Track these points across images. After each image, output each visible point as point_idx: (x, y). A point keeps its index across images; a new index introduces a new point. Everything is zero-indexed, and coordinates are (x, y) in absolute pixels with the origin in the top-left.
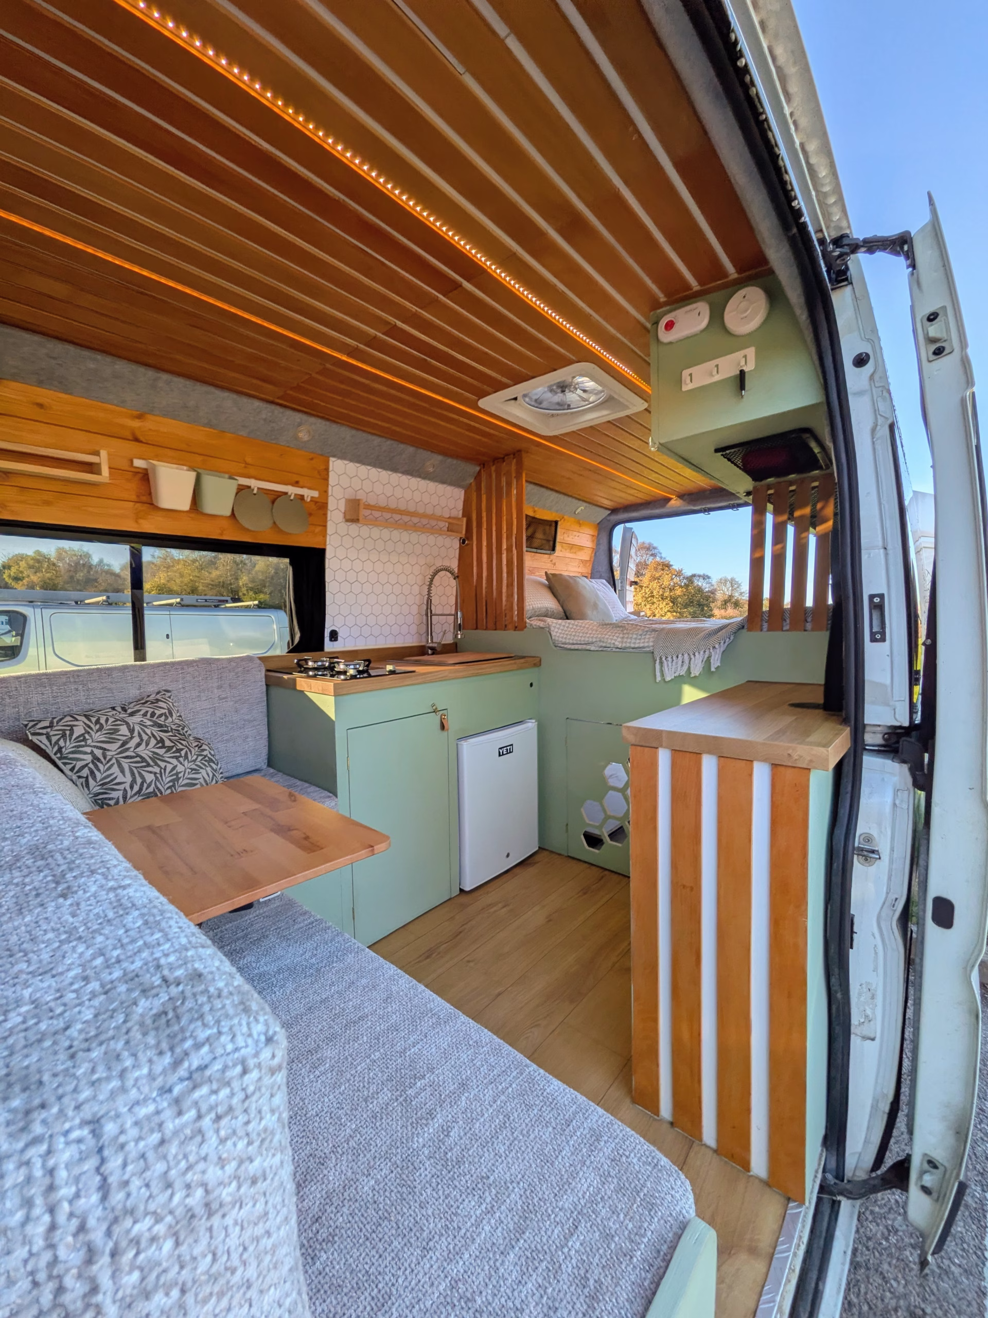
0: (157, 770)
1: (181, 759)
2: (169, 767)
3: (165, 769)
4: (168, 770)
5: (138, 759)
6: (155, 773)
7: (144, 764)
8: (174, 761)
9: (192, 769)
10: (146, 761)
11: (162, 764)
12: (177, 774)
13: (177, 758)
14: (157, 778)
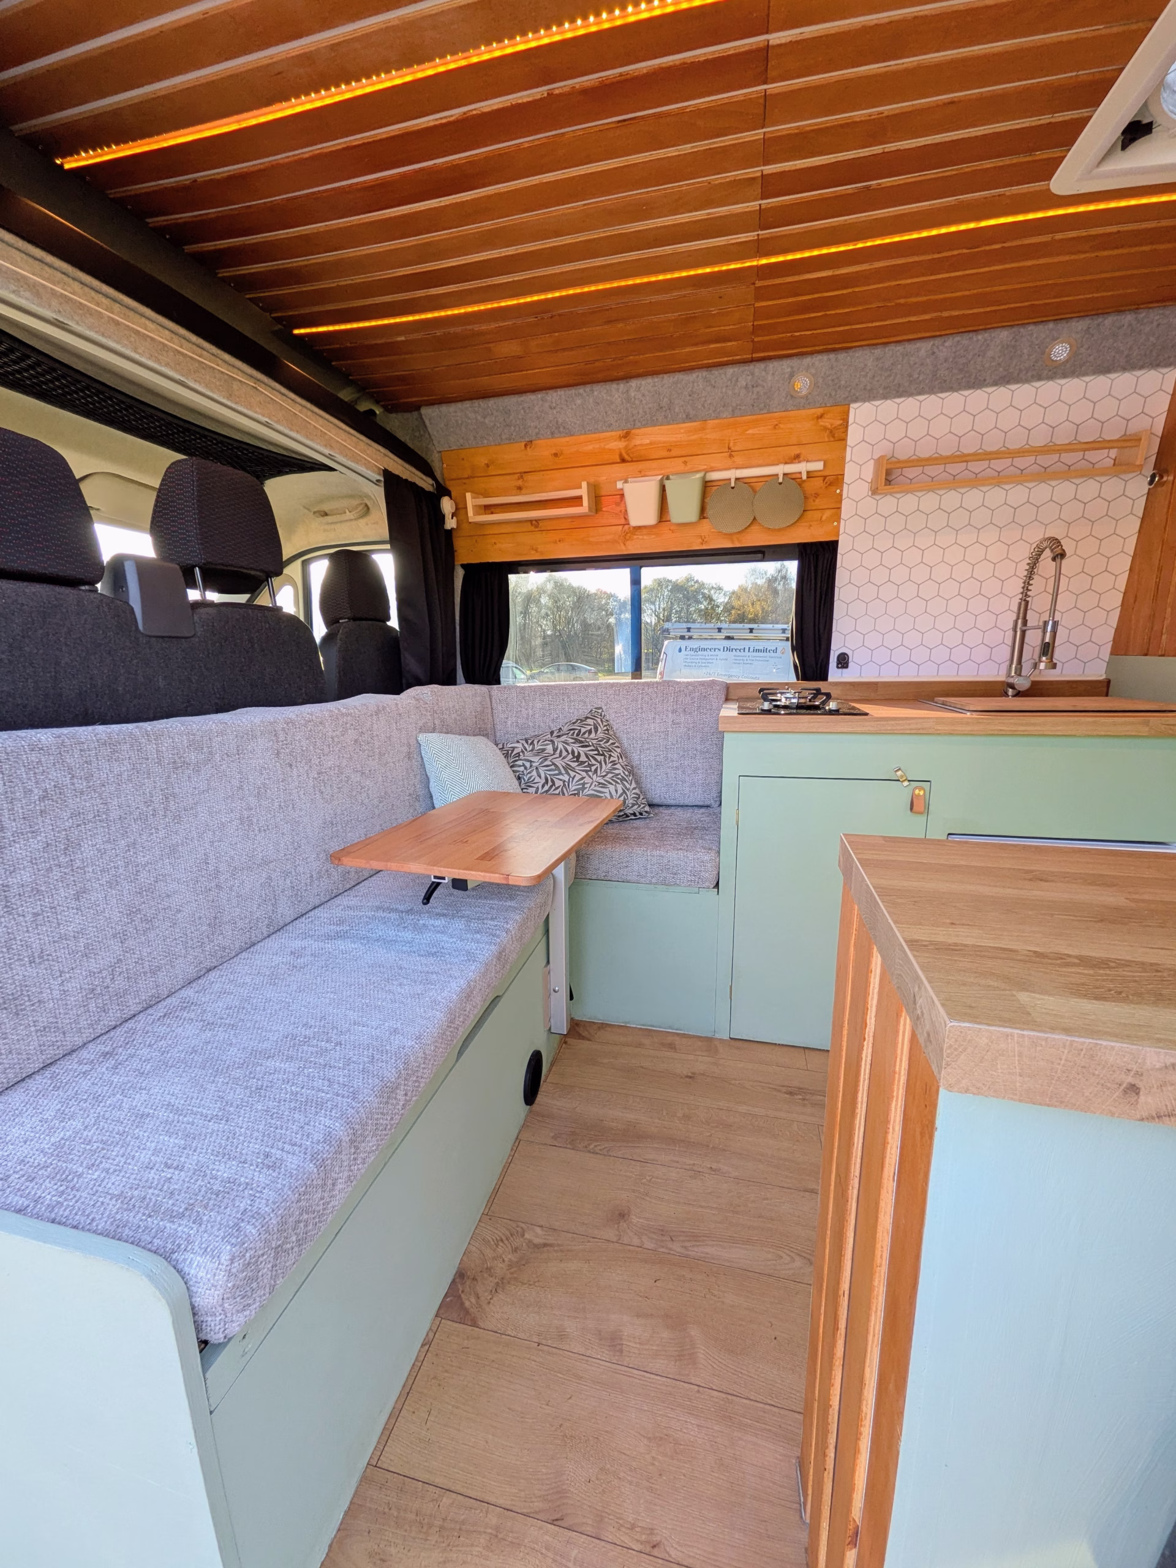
0: (566, 778)
1: (590, 773)
2: (578, 777)
3: (573, 778)
4: (576, 779)
5: (553, 767)
6: (564, 781)
7: (557, 772)
8: (584, 774)
9: (600, 783)
10: (559, 770)
11: (572, 774)
12: (584, 784)
13: (586, 771)
14: (564, 785)
